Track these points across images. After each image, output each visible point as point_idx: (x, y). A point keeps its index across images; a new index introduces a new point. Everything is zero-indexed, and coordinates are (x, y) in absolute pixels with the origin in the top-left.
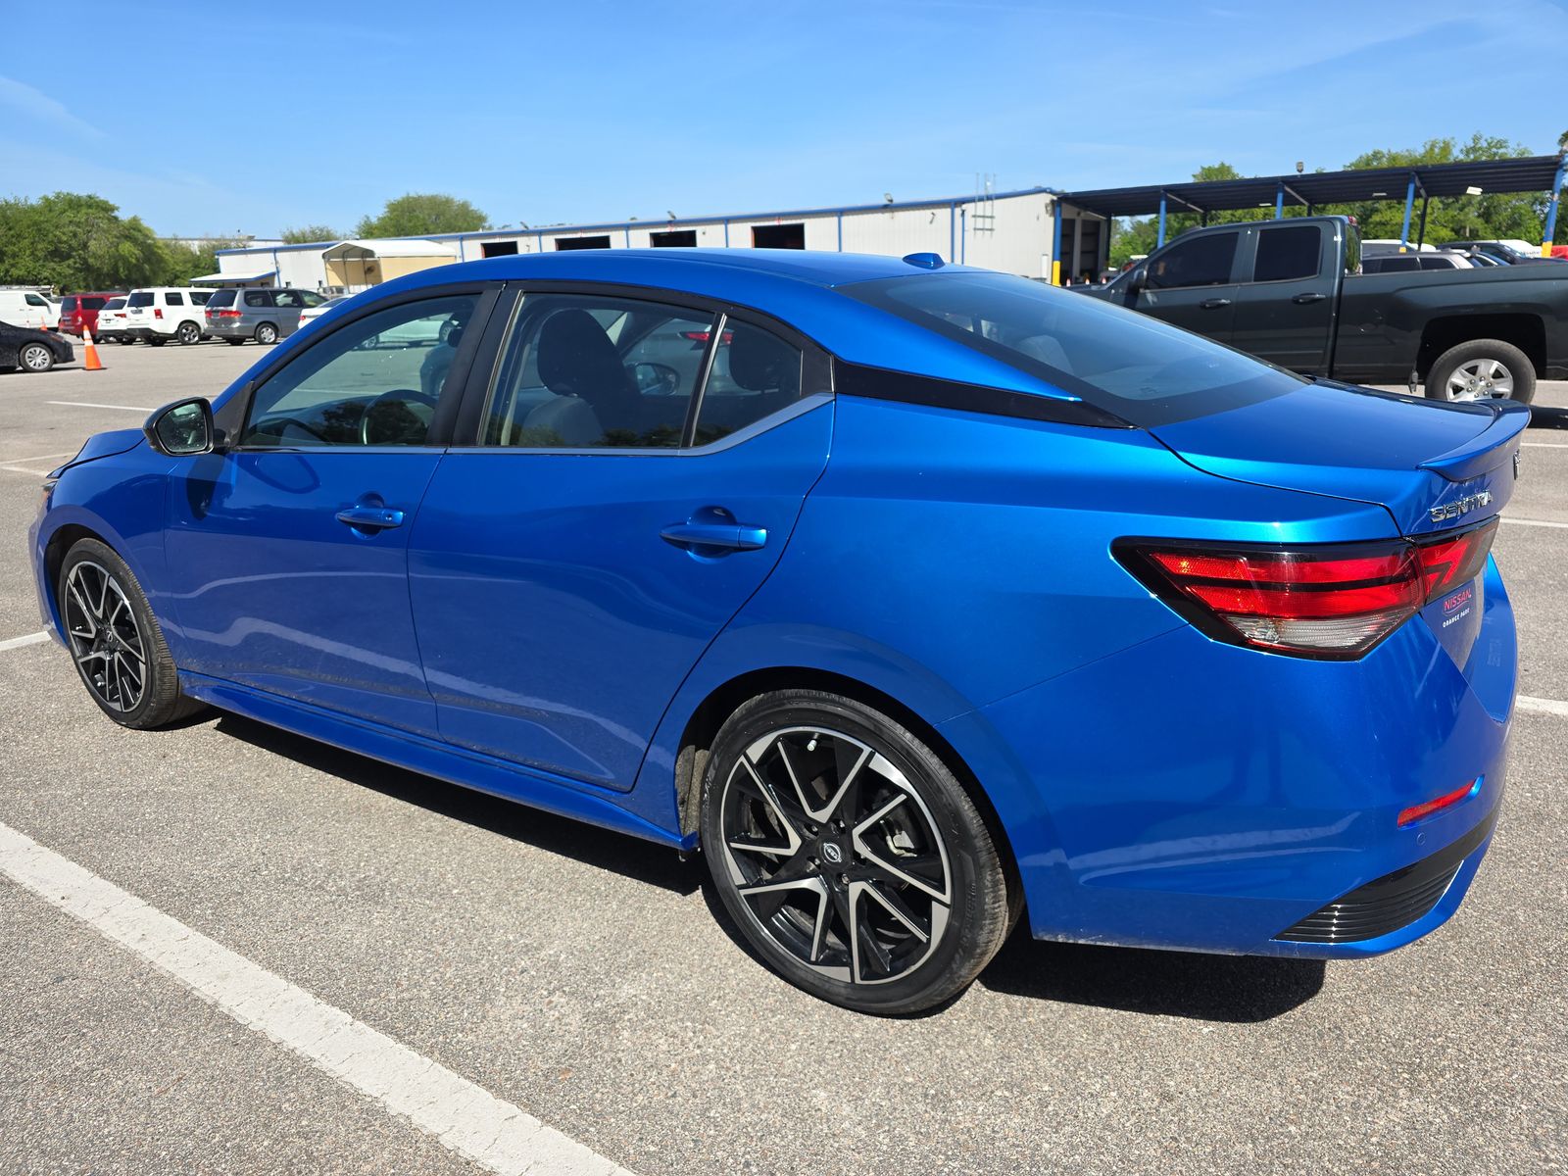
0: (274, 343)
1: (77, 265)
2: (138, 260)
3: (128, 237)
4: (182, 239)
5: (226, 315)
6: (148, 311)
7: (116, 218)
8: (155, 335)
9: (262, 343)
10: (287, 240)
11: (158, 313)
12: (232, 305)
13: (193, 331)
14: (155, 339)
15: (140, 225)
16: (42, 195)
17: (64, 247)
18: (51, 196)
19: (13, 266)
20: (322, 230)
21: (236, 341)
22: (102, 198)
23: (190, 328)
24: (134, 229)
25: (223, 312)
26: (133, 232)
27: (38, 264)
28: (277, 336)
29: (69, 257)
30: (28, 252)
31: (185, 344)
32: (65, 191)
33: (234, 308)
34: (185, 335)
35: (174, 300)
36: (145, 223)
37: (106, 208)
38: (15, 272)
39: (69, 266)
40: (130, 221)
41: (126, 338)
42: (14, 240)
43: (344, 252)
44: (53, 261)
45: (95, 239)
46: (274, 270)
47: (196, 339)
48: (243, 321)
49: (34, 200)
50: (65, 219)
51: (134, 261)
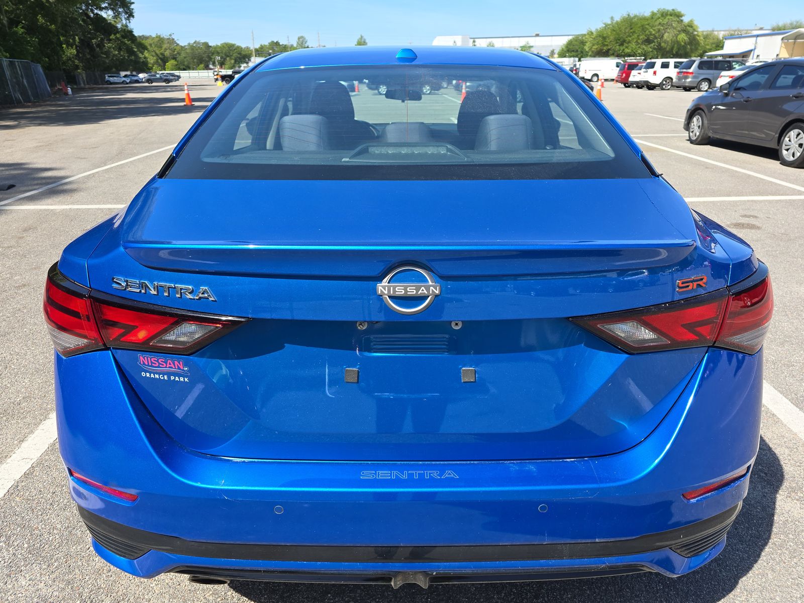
0: (706, 91)
1: (655, 47)
2: (685, 43)
3: (684, 31)
4: (716, 31)
5: (686, 74)
6: (651, 71)
7: (682, 21)
8: (650, 84)
9: (700, 90)
10: (773, 29)
11: (655, 73)
12: (690, 68)
13: (669, 83)
14: (651, 87)
15: (693, 24)
16: (651, 11)
17: (651, 37)
18: (655, 11)
19: (627, 47)
20: (798, 22)
21: (687, 89)
22: (679, 10)
23: (668, 81)
24: (689, 26)
25: (685, 73)
26: (688, 29)
27: (637, 46)
28: (709, 88)
29: (653, 42)
30: (635, 40)
31: (663, 89)
32: (662, 8)
33: (691, 70)
34: (664, 85)
35: (665, 66)
36: (696, 23)
37: (678, 15)
38: (627, 51)
39: (651, 48)
40: (689, 23)
41: (639, 85)
42: (631, 34)
43: (796, 37)
44: (645, 45)
45: (668, 33)
46: (753, 48)
47: (669, 87)
48: (694, 77)
49: (647, 14)
50: (658, 22)
51: (683, 44)
